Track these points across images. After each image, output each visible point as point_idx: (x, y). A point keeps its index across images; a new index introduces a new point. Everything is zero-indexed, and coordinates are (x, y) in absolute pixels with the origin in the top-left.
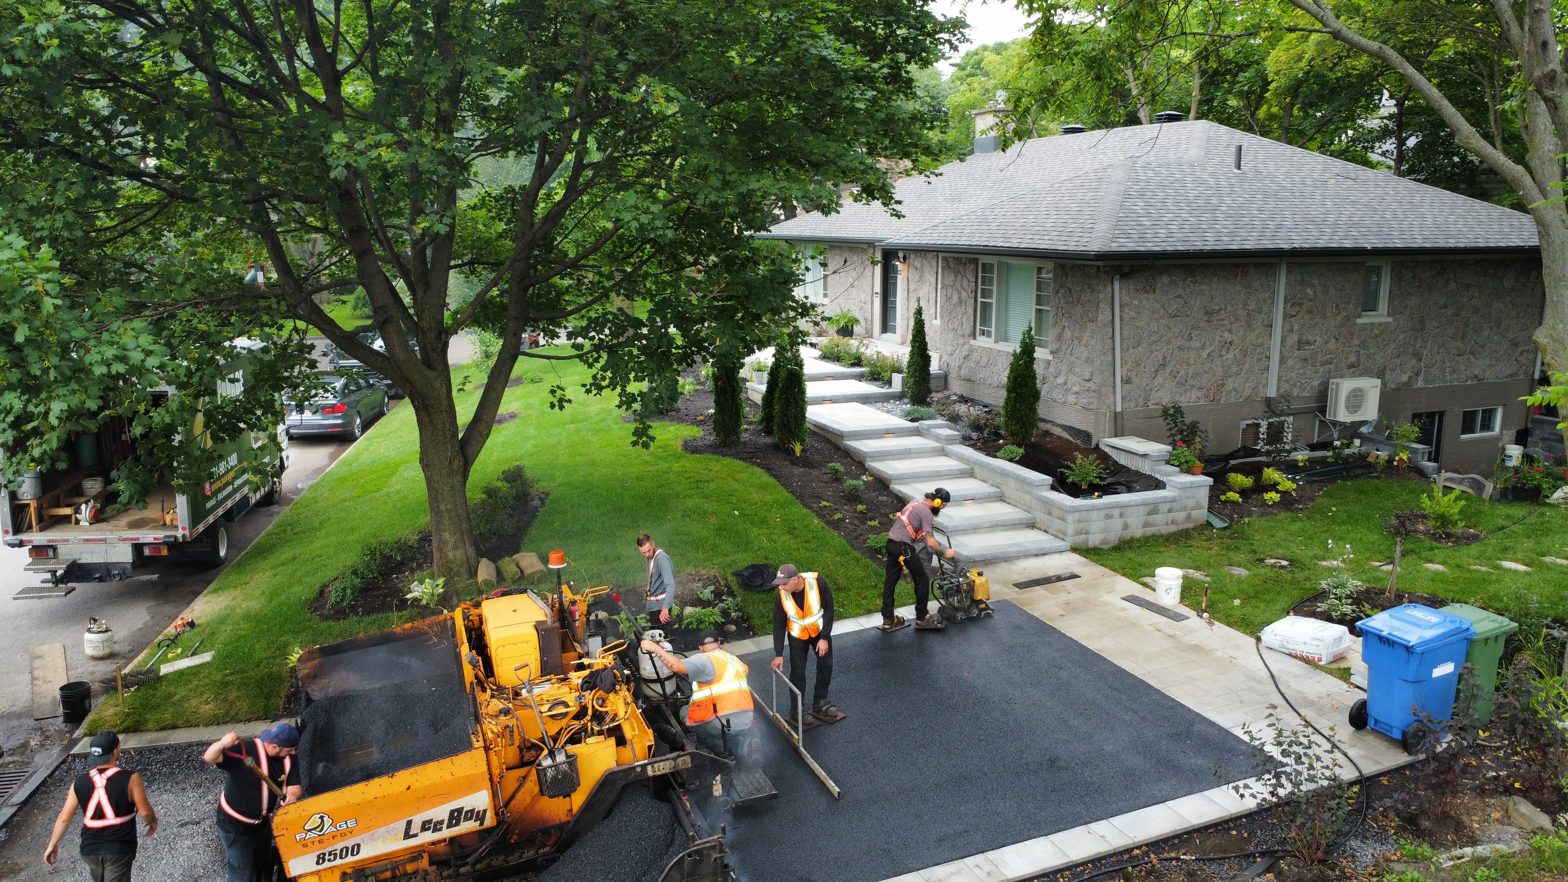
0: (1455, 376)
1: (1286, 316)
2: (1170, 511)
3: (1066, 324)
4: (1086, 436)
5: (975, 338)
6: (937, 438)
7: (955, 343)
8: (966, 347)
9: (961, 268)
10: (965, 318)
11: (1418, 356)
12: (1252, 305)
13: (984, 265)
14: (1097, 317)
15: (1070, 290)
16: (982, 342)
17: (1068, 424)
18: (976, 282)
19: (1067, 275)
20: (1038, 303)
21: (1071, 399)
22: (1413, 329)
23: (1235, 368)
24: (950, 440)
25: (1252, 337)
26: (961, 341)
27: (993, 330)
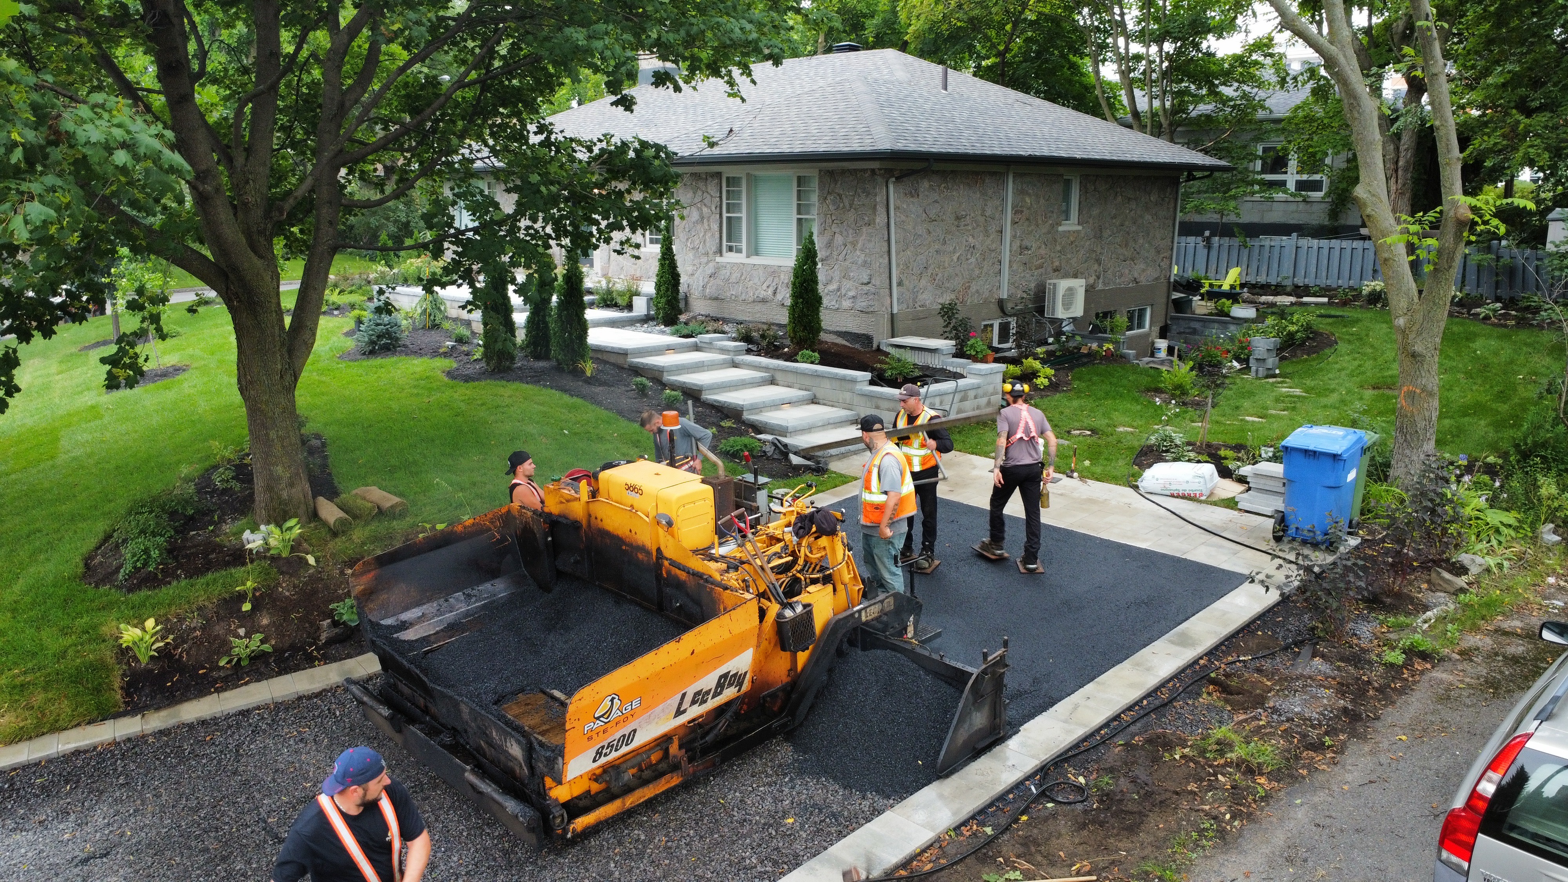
0: (1122, 279)
1: (1014, 223)
2: (976, 397)
3: (837, 230)
4: (867, 339)
5: (721, 255)
6: (723, 350)
7: (696, 262)
8: (711, 265)
9: (701, 184)
10: (709, 235)
11: (1098, 261)
12: (988, 213)
13: (728, 179)
14: (874, 220)
15: (840, 196)
16: (730, 258)
17: (844, 329)
18: (721, 197)
19: (836, 182)
20: (799, 213)
21: (846, 304)
22: (1095, 237)
23: (977, 272)
24: (737, 352)
25: (988, 242)
26: (704, 260)
27: (744, 246)
